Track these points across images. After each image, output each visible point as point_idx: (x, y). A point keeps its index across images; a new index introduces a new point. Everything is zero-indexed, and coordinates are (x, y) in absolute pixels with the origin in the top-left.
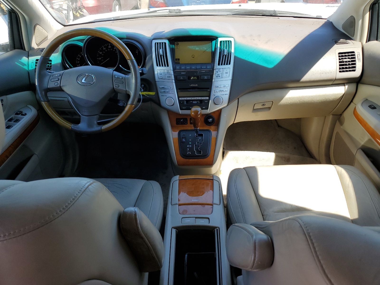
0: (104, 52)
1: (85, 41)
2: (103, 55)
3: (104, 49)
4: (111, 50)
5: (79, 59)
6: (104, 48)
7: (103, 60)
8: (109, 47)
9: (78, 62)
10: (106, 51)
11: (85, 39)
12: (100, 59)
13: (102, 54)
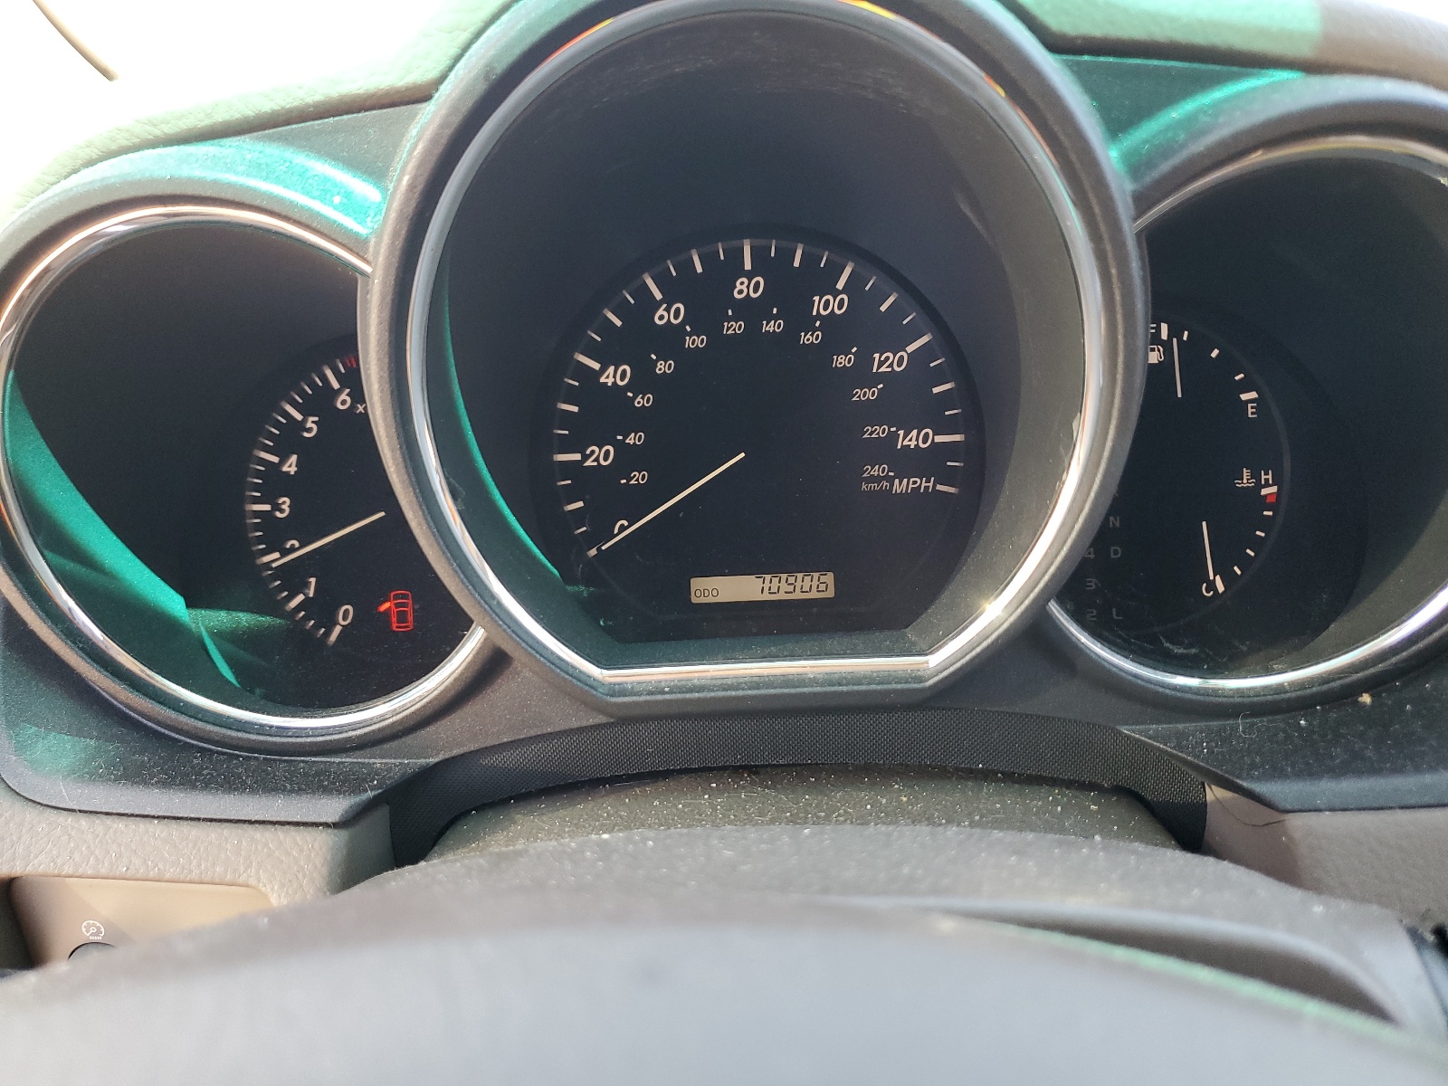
0: (661, 367)
1: (426, 124)
2: (639, 402)
3: (662, 317)
4: (770, 327)
5: (291, 466)
6: (669, 300)
7: (639, 478)
8: (743, 288)
9: (277, 507)
10: (695, 342)
11: (419, 95)
12: (600, 455)
13: (637, 385)
